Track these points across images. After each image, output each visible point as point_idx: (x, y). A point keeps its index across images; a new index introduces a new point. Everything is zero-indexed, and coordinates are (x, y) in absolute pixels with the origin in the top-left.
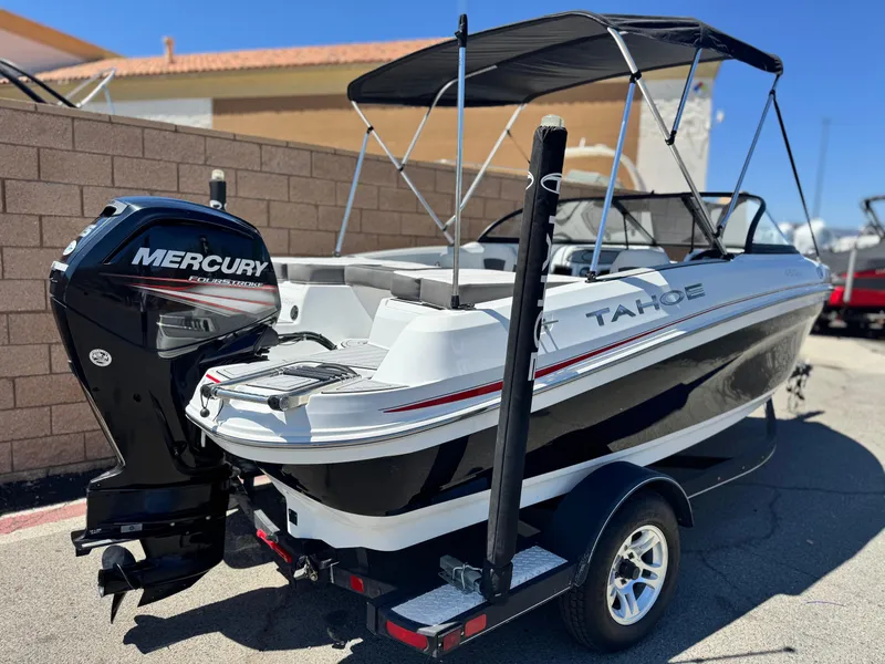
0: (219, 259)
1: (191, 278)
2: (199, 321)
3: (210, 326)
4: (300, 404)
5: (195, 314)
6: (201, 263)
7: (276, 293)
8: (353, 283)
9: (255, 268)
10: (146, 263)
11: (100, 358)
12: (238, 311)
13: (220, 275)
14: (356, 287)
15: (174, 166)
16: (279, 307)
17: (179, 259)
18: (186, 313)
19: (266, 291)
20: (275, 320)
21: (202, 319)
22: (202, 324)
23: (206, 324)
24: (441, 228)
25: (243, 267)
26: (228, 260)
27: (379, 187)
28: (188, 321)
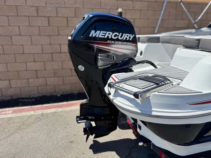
0: (118, 34)
1: (108, 41)
2: (111, 56)
3: (115, 58)
4: (147, 96)
5: (110, 54)
6: (111, 36)
7: (136, 46)
8: (163, 42)
9: (130, 38)
10: (94, 36)
11: (81, 68)
12: (123, 53)
13: (118, 40)
14: (164, 44)
15: (108, 10)
16: (137, 51)
17: (104, 34)
18: (108, 54)
19: (133, 45)
20: (135, 56)
21: (112, 56)
22: (112, 57)
23: (113, 57)
24: (193, 22)
25: (126, 37)
26: (121, 34)
27: (169, 12)
28: (108, 56)
